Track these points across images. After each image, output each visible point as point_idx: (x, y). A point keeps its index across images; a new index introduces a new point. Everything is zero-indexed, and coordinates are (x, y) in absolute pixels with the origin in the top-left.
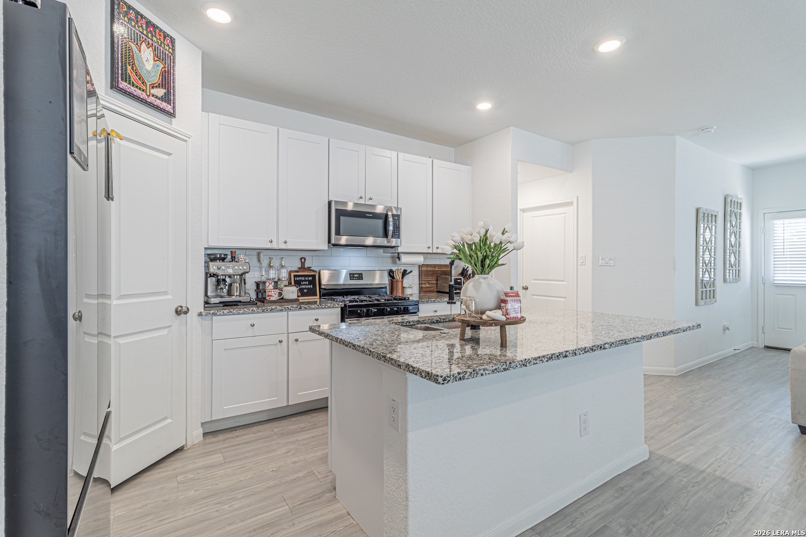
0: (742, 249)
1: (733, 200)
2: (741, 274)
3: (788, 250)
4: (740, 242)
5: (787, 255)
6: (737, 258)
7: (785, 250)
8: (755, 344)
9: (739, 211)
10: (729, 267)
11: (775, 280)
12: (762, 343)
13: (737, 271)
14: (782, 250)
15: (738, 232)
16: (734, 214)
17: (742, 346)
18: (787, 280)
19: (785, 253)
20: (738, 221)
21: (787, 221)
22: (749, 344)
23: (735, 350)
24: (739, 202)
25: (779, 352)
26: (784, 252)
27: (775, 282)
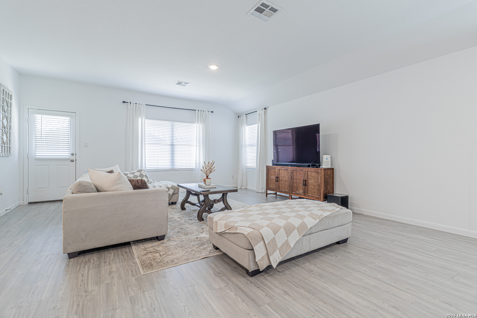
0: (12, 131)
1: (5, 90)
2: (11, 151)
3: (44, 135)
4: (11, 126)
5: (44, 139)
6: (9, 137)
7: (42, 135)
8: (21, 203)
9: (10, 101)
10: (2, 144)
11: (36, 156)
12: (27, 201)
13: (8, 148)
14: (40, 135)
15: (9, 118)
16: (6, 102)
17: (12, 206)
18: (44, 156)
19: (42, 138)
20: (9, 109)
21: (43, 116)
22: (17, 203)
23: (6, 210)
24: (10, 94)
25: (38, 205)
26: (41, 136)
27: (36, 157)
